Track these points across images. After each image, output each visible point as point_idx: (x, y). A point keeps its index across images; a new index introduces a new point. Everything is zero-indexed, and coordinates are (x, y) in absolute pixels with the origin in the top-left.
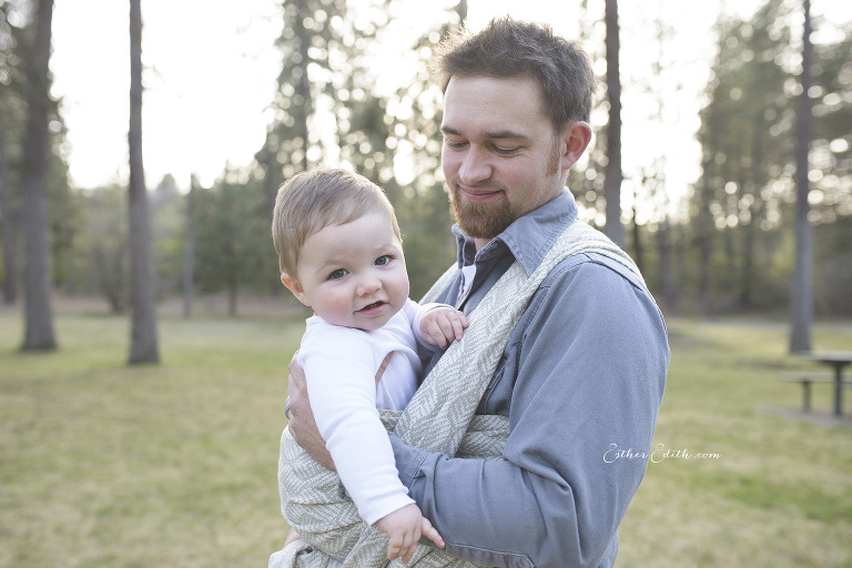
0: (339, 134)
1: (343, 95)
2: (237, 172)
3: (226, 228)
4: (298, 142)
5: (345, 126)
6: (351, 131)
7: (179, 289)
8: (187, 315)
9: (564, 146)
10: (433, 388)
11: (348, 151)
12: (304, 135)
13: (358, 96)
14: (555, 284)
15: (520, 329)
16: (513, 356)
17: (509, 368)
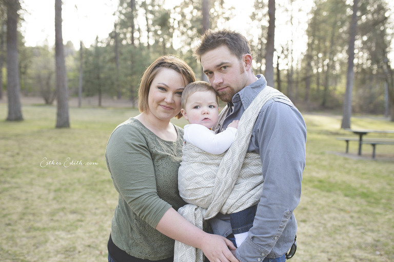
1: (150, 8)
2: (102, 42)
3: (97, 68)
4: (130, 29)
5: (151, 22)
6: (153, 25)
7: (76, 94)
8: (80, 106)
9: (244, 63)
11: (151, 34)
12: (133, 27)
13: (156, 9)
14: (265, 111)
15: (255, 126)
16: (254, 136)
17: (254, 140)
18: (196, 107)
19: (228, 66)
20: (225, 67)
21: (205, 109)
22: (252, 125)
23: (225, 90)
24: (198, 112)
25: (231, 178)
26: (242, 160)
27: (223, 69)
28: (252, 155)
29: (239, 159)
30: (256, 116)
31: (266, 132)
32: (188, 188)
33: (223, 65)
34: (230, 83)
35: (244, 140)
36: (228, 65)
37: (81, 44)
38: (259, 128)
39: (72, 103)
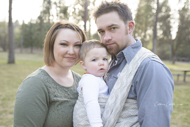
0: (57, 13)
1: (58, 5)
2: (34, 20)
3: (31, 33)
4: (47, 15)
5: (59, 12)
6: (60, 13)
7: (19, 46)
8: (21, 52)
9: (128, 28)
10: (114, 95)
11: (59, 18)
12: (49, 13)
13: (62, 5)
14: (144, 67)
15: (135, 79)
16: (134, 86)
17: (133, 89)
18: (94, 60)
19: (116, 28)
20: (114, 28)
21: (101, 61)
22: (132, 77)
23: (113, 45)
24: (96, 64)
25: (113, 119)
26: (123, 104)
27: (112, 29)
28: (131, 101)
29: (120, 104)
30: (136, 71)
31: (143, 84)
32: (80, 124)
33: (113, 27)
34: (116, 41)
35: (126, 88)
36: (116, 26)
37: (23, 21)
38: (138, 80)
39: (17, 51)
